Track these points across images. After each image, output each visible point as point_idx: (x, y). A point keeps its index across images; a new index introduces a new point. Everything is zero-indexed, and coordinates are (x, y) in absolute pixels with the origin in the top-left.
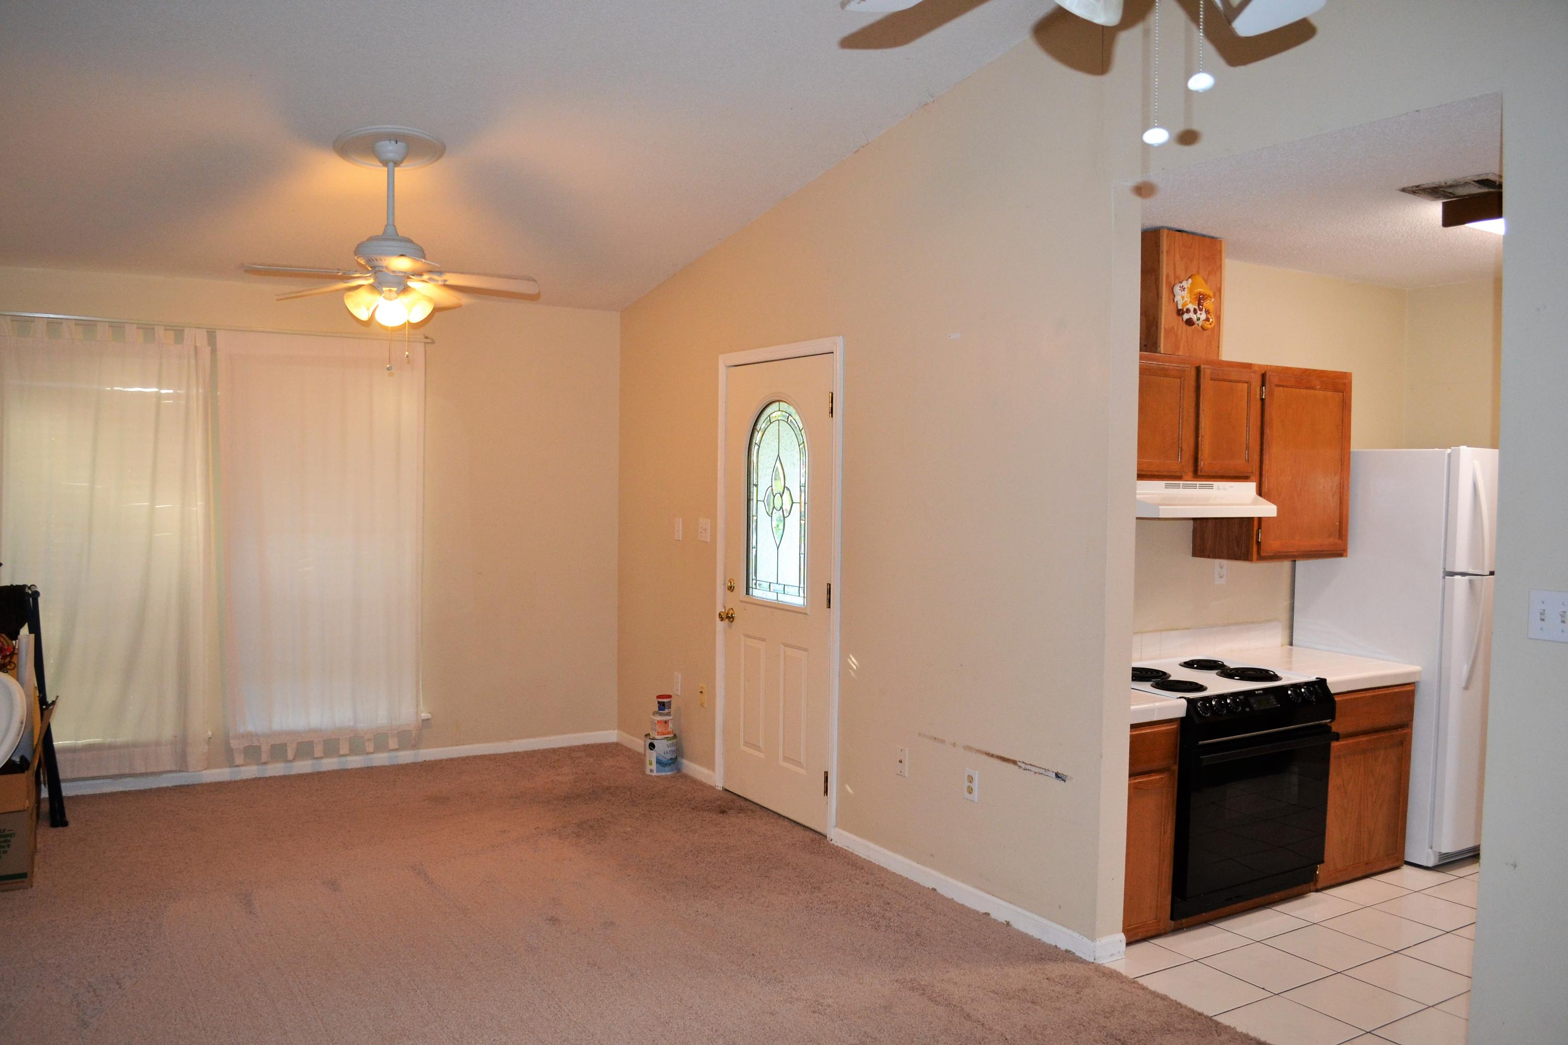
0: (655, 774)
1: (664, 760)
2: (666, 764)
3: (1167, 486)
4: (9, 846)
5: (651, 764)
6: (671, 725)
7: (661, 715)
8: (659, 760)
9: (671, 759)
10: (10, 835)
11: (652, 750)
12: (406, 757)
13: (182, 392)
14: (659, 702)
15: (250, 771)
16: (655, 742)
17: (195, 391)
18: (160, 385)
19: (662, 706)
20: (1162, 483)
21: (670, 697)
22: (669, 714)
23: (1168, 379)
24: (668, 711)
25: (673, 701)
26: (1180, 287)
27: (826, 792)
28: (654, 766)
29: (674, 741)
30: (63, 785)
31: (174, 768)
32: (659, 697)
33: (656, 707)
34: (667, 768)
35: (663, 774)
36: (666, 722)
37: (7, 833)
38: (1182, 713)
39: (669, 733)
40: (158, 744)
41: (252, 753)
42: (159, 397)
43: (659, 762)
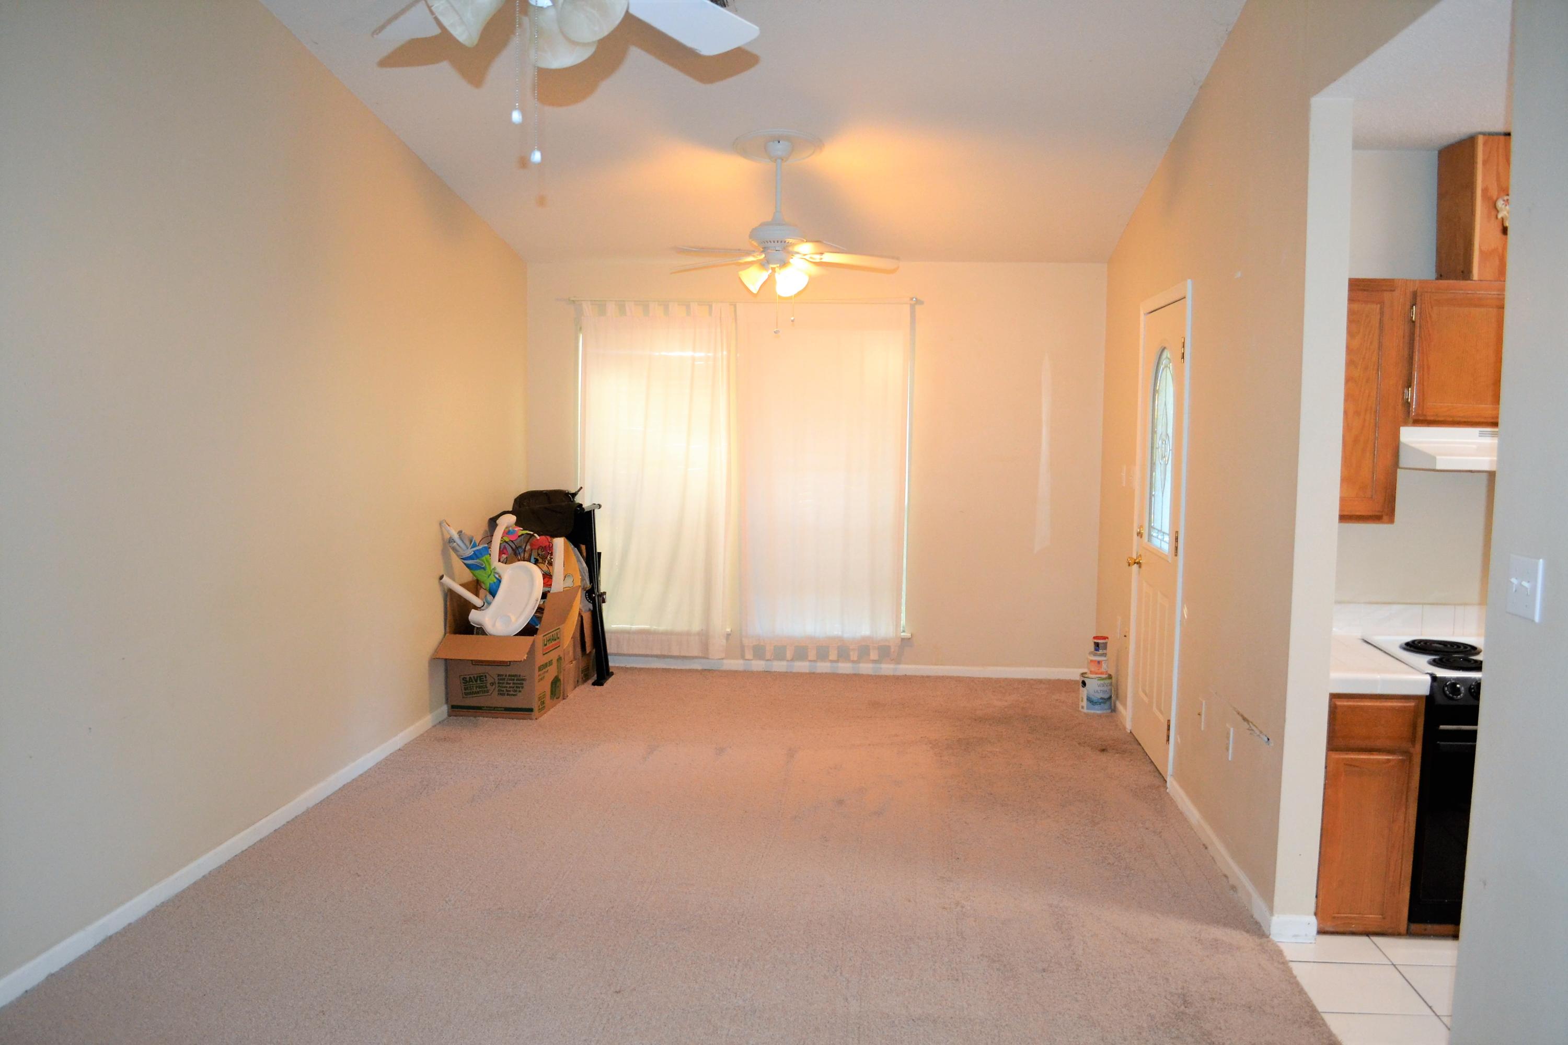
0: (1085, 710)
1: (1094, 699)
2: (1096, 703)
3: (1482, 435)
4: (522, 687)
5: (1082, 701)
6: (1104, 666)
7: (1095, 655)
8: (1089, 698)
9: (1102, 698)
10: (523, 680)
11: (1083, 687)
12: (887, 669)
13: (711, 354)
14: (1095, 643)
15: (758, 665)
16: (1087, 681)
17: (720, 354)
18: (694, 350)
19: (1097, 645)
20: (1475, 431)
21: (1105, 638)
22: (1104, 655)
23: (1482, 310)
24: (1103, 652)
25: (1109, 642)
26: (1504, 200)
27: (1168, 740)
28: (1085, 703)
29: (1108, 681)
30: (610, 658)
31: (700, 655)
32: (1095, 638)
33: (1092, 648)
34: (1096, 707)
35: (1092, 711)
36: (1099, 662)
37: (521, 678)
38: (1425, 690)
39: (1102, 673)
40: (688, 634)
41: (759, 651)
42: (694, 359)
43: (1089, 700)
